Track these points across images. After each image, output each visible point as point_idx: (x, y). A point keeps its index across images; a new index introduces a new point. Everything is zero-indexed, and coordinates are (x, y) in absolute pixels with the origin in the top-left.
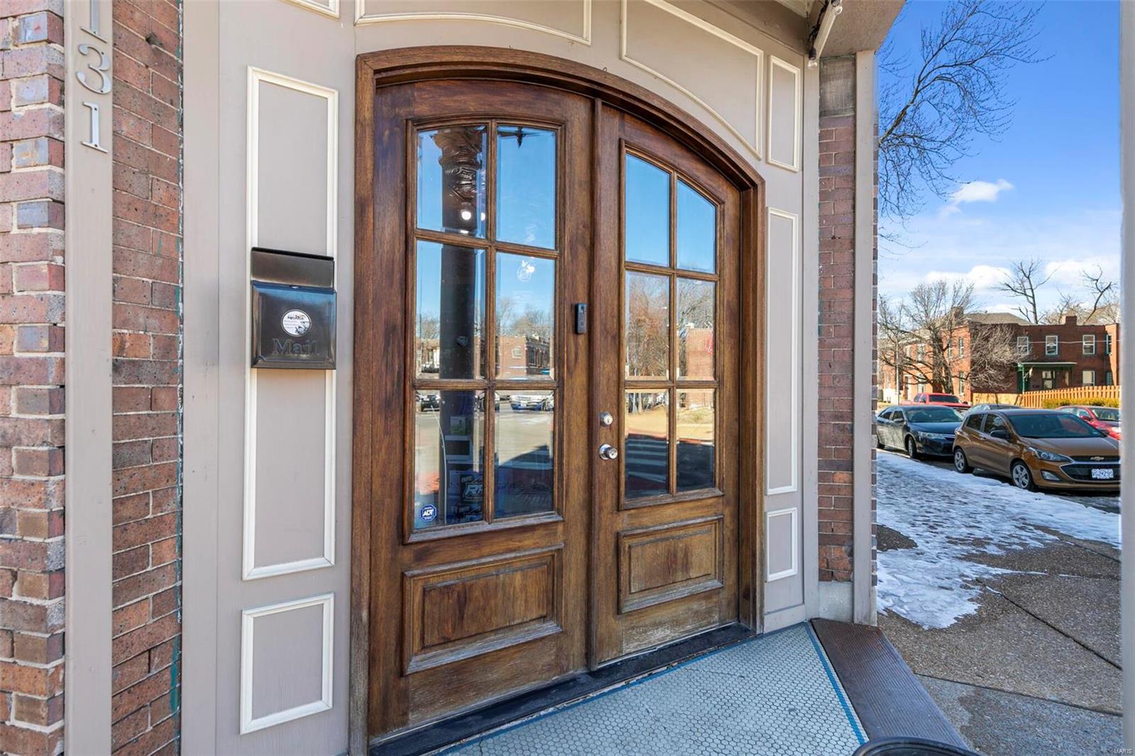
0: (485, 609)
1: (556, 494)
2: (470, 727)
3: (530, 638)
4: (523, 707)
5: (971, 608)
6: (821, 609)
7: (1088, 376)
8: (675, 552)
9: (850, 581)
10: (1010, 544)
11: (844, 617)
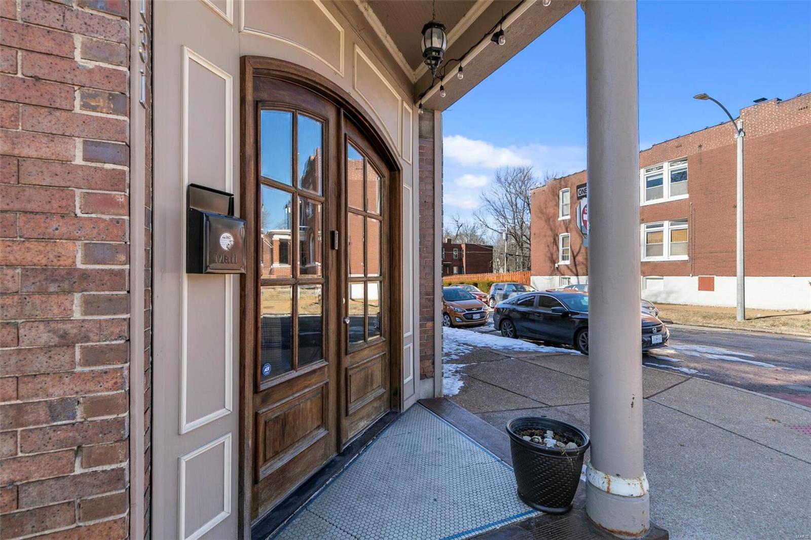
0: (294, 428)
1: (324, 348)
2: (295, 503)
3: (315, 440)
4: (317, 483)
5: (461, 384)
6: (421, 395)
7: (455, 269)
8: (368, 375)
9: (432, 377)
10: (459, 353)
11: (431, 396)
